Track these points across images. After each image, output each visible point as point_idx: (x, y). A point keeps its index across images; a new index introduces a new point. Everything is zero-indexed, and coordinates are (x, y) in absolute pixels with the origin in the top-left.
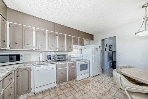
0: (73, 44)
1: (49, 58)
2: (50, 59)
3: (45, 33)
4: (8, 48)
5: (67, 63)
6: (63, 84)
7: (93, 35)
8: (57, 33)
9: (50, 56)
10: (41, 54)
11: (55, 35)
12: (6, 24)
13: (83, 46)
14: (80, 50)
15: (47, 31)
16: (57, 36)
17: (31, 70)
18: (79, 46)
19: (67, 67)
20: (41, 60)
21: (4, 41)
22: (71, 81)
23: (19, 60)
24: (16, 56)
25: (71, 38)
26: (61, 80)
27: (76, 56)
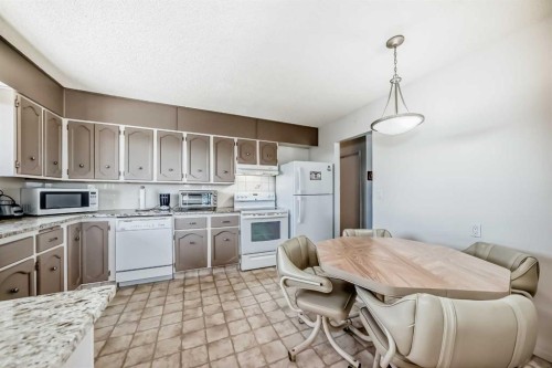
0: (236, 162)
1: (165, 200)
2: (168, 204)
3: (149, 136)
4: (65, 177)
5: (209, 216)
6: (196, 274)
7: (317, 129)
8: (185, 134)
9: (169, 195)
10: (142, 191)
11: (179, 140)
12: (59, 124)
13: (276, 168)
14: (271, 180)
15: (155, 130)
16: (185, 143)
17: (109, 228)
18: (258, 166)
19: (209, 229)
20: (142, 208)
21: (56, 163)
22: (222, 270)
23: (88, 205)
24: (80, 196)
25: (231, 144)
26: (188, 260)
27: (253, 198)
